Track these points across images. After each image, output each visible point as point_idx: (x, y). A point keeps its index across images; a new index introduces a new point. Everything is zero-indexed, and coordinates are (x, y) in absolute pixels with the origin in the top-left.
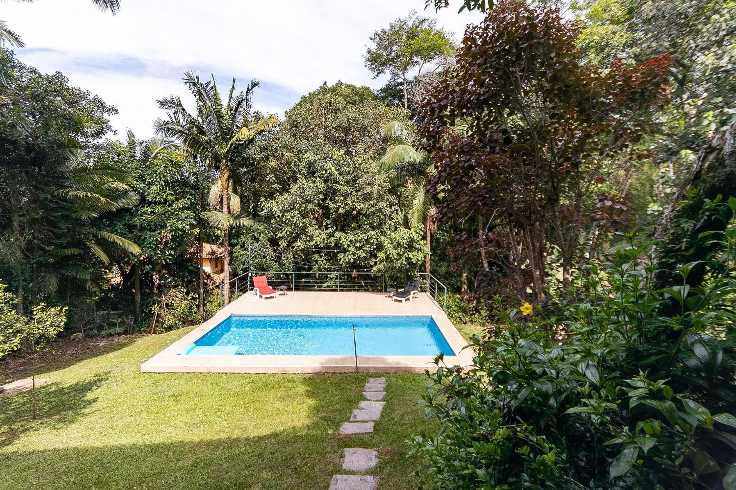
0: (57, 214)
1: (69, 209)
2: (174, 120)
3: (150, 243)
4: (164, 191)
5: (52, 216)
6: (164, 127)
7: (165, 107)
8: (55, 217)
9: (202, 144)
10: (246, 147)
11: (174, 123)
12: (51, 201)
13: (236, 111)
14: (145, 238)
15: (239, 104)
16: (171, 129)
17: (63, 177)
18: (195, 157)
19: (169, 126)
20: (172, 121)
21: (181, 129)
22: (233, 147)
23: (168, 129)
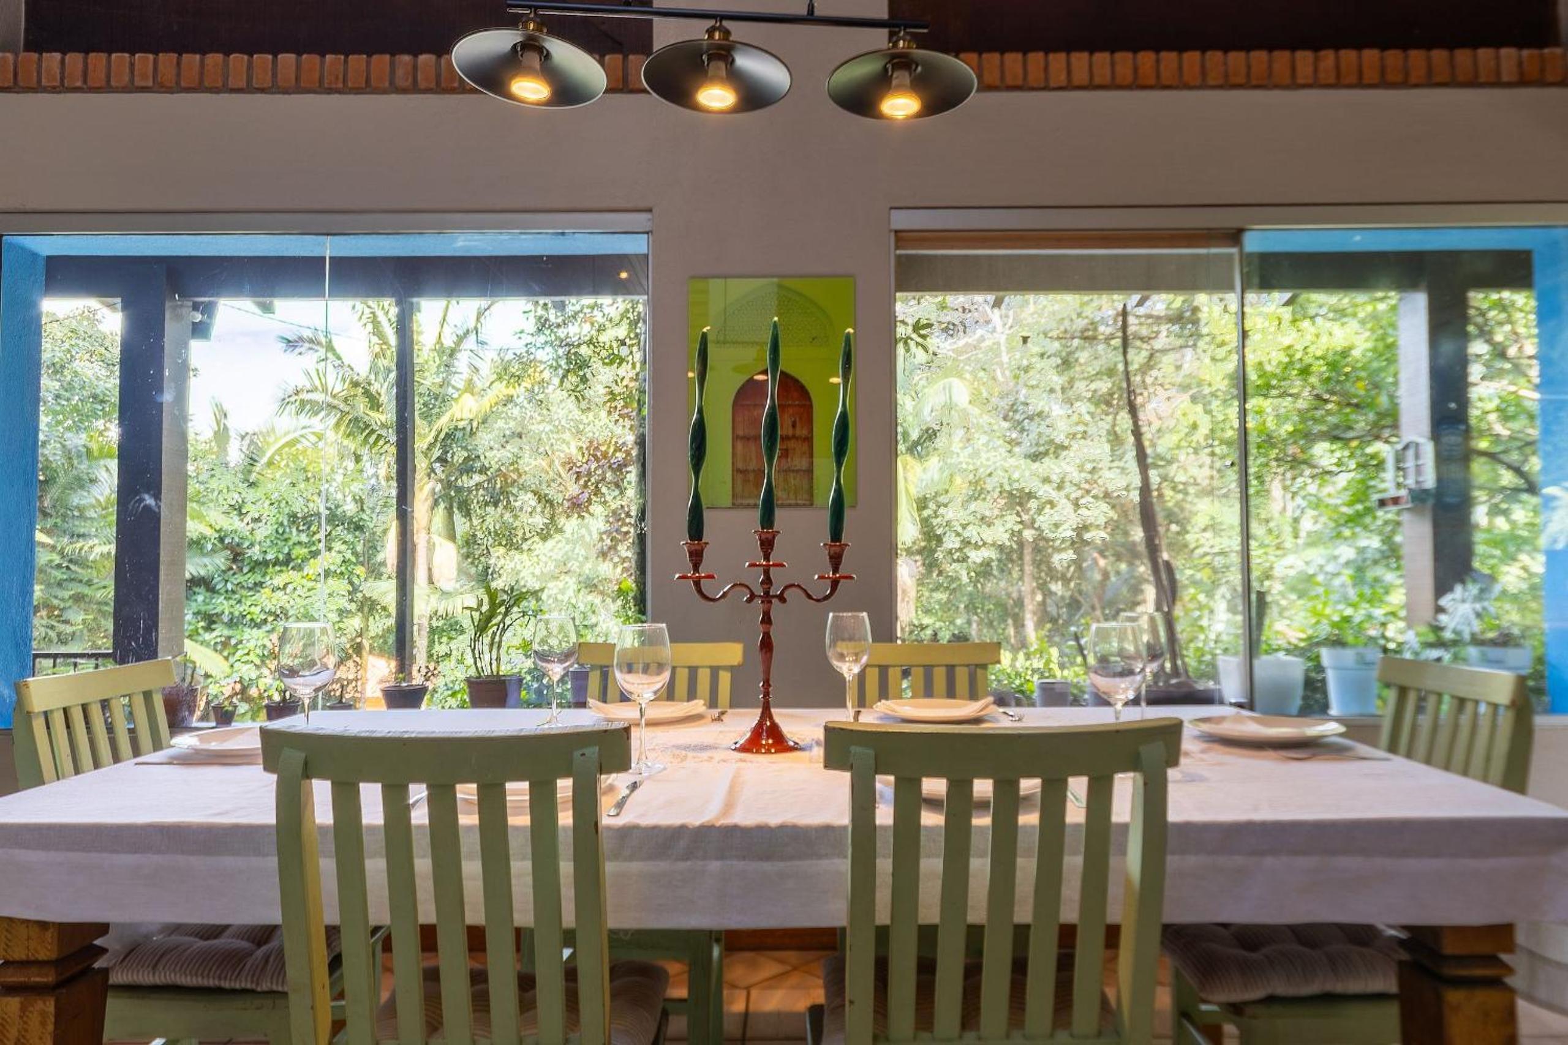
0: (66, 594)
1: (89, 583)
2: (317, 383)
3: (248, 654)
4: (286, 536)
5: (56, 597)
6: (292, 399)
7: (298, 350)
8: (63, 600)
9: (373, 431)
10: (472, 433)
11: (316, 389)
12: (59, 566)
13: (451, 355)
14: (241, 642)
15: (461, 339)
16: (310, 402)
17: (81, 516)
18: (358, 458)
19: (304, 396)
20: (313, 384)
21: (329, 399)
22: (442, 436)
23: (303, 403)
